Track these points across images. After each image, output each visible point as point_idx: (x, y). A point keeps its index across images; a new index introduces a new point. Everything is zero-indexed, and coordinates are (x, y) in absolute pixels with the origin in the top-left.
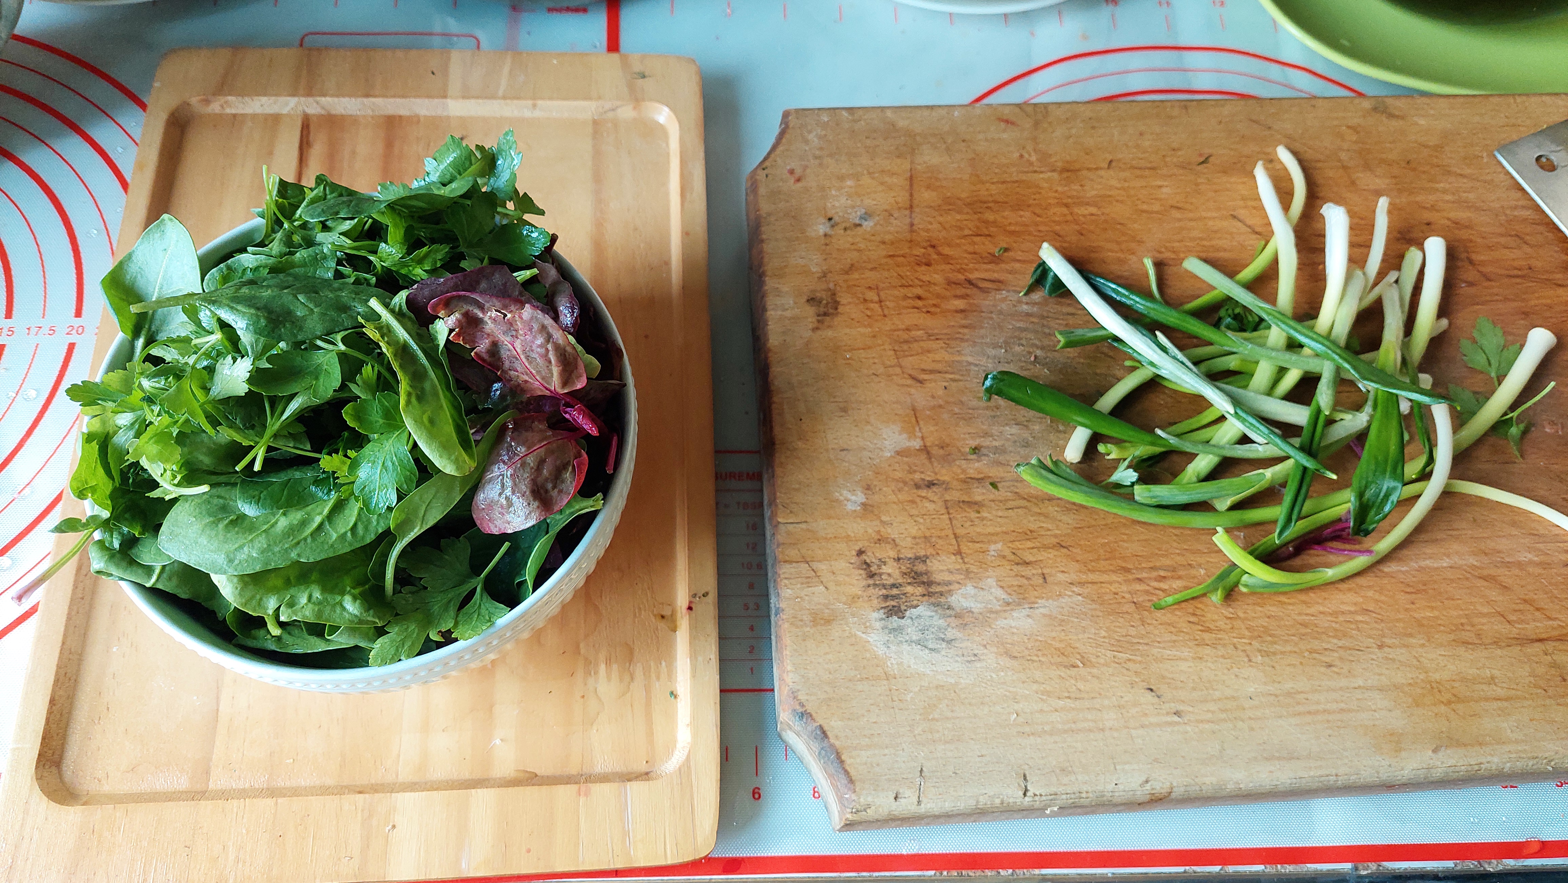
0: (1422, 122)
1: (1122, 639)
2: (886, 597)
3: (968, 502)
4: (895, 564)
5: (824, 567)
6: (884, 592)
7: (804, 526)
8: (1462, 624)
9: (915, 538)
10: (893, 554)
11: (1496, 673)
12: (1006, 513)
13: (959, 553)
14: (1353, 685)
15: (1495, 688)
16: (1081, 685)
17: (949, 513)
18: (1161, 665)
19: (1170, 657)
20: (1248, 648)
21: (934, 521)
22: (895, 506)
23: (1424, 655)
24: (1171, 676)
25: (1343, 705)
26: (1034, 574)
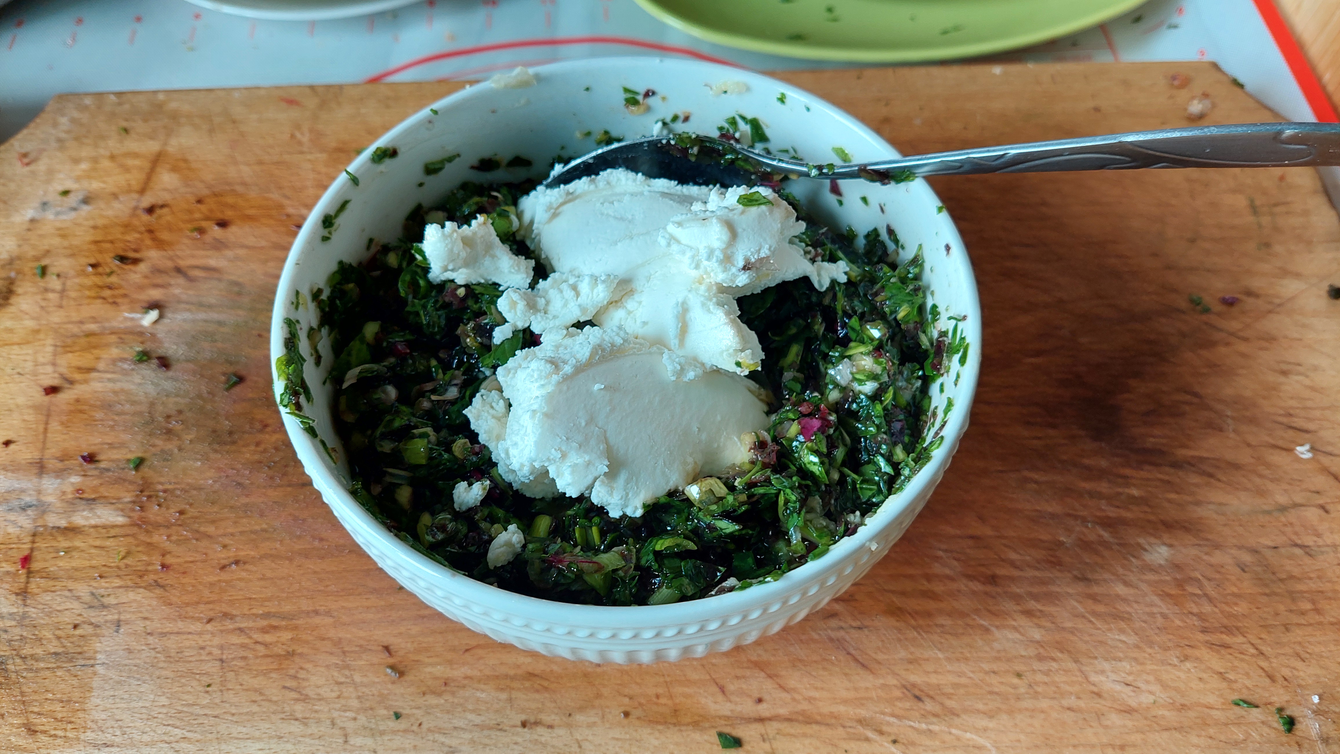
26: (106, 622)
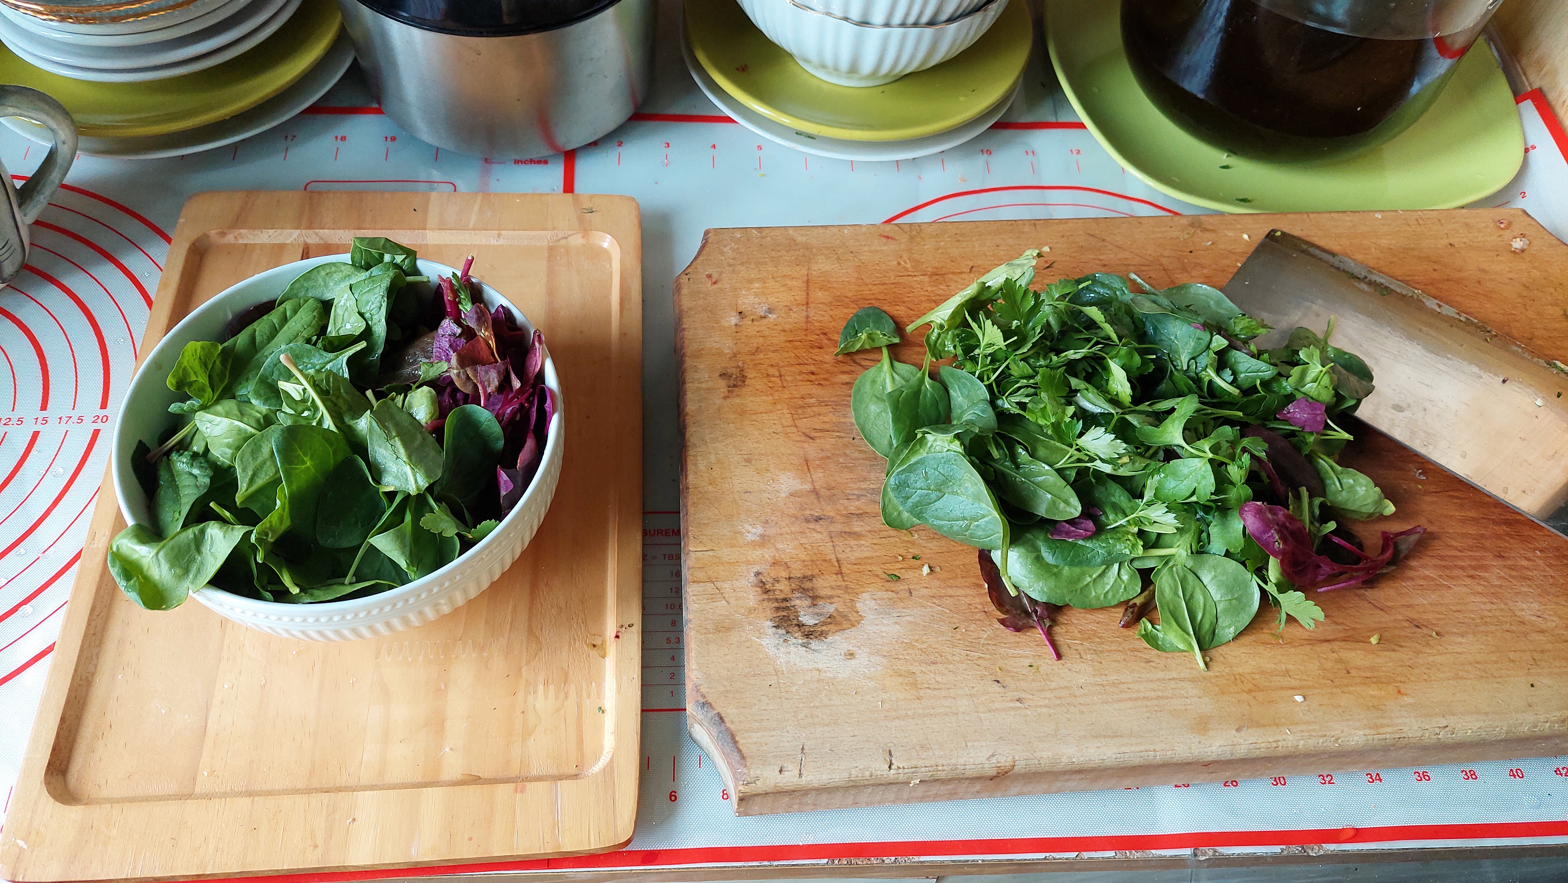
0: (1230, 234)
1: (974, 641)
2: (778, 609)
3: (850, 533)
4: (787, 583)
5: (726, 586)
6: (776, 605)
7: (710, 553)
9: (804, 561)
10: (785, 574)
11: (1290, 667)
12: (880, 541)
13: (840, 573)
14: (1167, 677)
15: (1290, 679)
16: (939, 678)
17: (833, 542)
18: (1006, 662)
19: (1014, 655)
20: (1079, 647)
21: (820, 548)
22: (788, 537)
23: (1229, 653)
24: (1015, 670)
25: (1160, 694)
26: (902, 590)
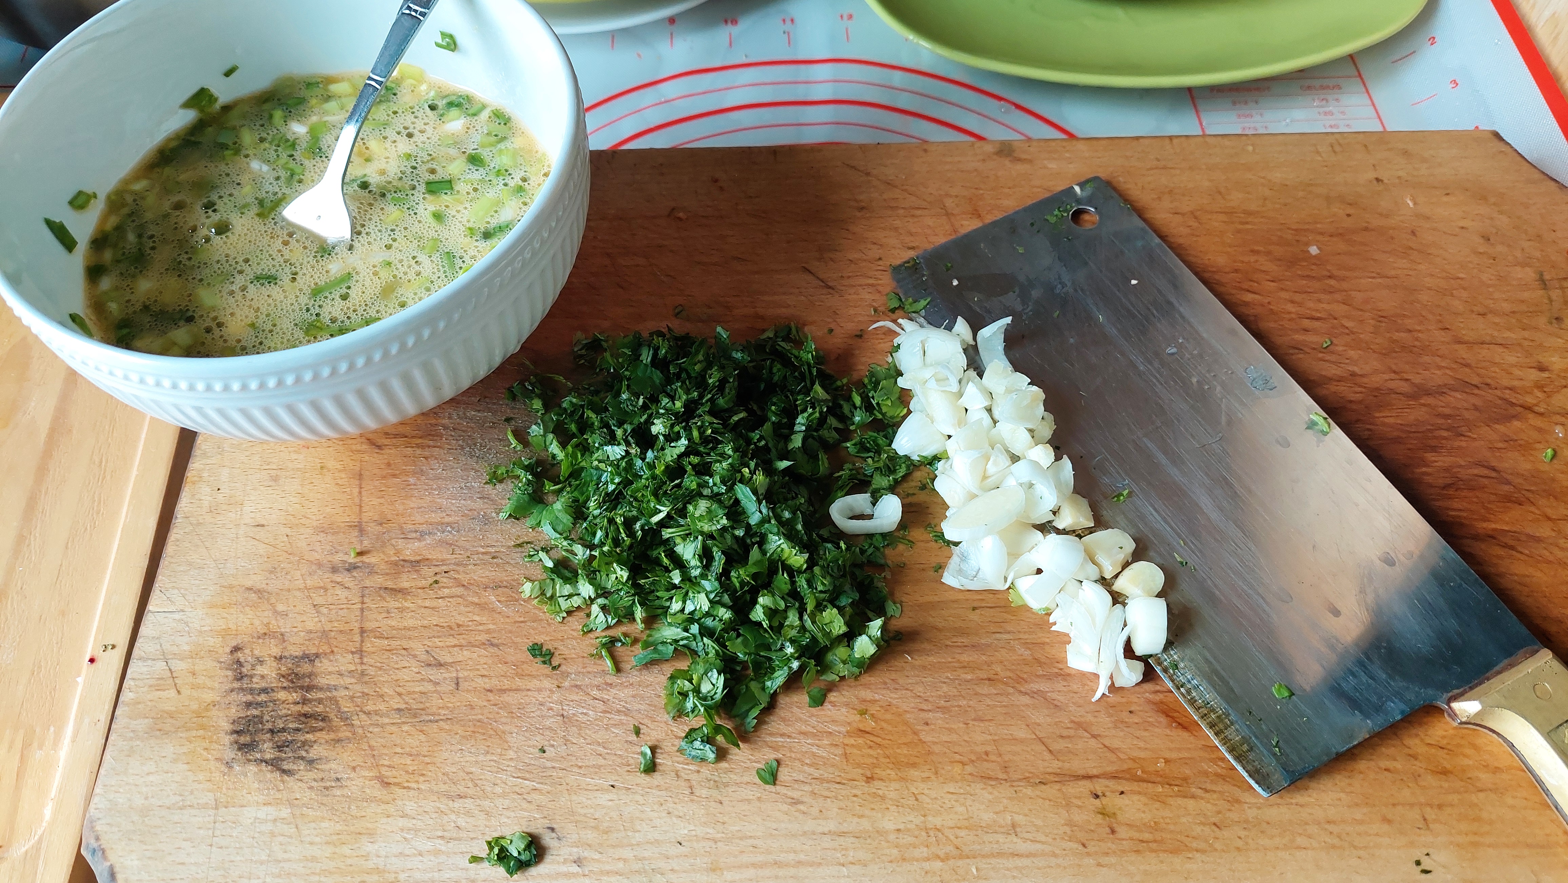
2: (249, 705)
3: (392, 589)
4: (274, 664)
6: (250, 698)
7: (177, 616)
8: (987, 754)
9: (310, 632)
10: (276, 651)
11: (1019, 819)
12: (434, 603)
13: (360, 652)
14: (820, 829)
15: (1015, 839)
16: (461, 822)
17: (363, 603)
21: (341, 613)
22: (298, 593)
23: (926, 791)
24: (582, 811)
25: (802, 857)
26: (445, 679)
